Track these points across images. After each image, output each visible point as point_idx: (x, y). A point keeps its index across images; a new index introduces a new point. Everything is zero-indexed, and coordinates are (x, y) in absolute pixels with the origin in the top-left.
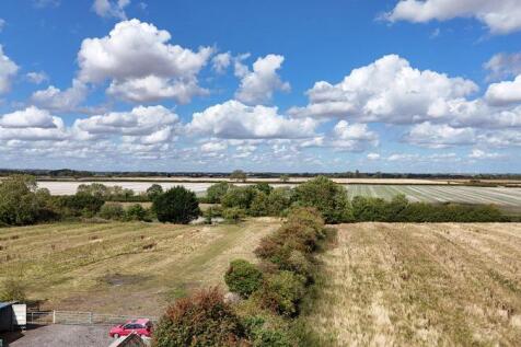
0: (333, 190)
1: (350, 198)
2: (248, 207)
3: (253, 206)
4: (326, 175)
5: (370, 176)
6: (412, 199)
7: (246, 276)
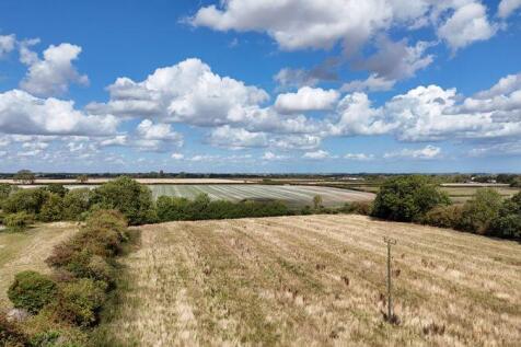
0: (136, 190)
1: (155, 198)
2: (37, 212)
3: (43, 210)
4: (130, 175)
5: (174, 176)
6: (214, 197)
7: (36, 289)
